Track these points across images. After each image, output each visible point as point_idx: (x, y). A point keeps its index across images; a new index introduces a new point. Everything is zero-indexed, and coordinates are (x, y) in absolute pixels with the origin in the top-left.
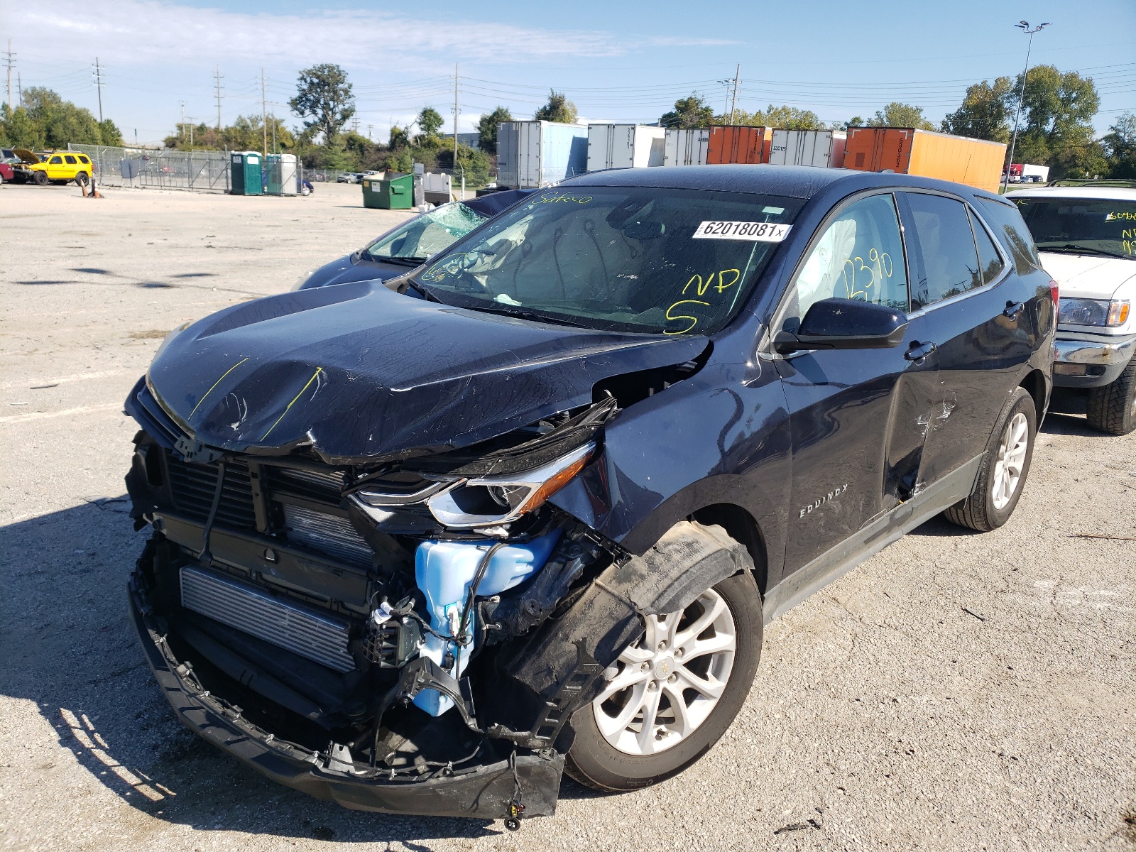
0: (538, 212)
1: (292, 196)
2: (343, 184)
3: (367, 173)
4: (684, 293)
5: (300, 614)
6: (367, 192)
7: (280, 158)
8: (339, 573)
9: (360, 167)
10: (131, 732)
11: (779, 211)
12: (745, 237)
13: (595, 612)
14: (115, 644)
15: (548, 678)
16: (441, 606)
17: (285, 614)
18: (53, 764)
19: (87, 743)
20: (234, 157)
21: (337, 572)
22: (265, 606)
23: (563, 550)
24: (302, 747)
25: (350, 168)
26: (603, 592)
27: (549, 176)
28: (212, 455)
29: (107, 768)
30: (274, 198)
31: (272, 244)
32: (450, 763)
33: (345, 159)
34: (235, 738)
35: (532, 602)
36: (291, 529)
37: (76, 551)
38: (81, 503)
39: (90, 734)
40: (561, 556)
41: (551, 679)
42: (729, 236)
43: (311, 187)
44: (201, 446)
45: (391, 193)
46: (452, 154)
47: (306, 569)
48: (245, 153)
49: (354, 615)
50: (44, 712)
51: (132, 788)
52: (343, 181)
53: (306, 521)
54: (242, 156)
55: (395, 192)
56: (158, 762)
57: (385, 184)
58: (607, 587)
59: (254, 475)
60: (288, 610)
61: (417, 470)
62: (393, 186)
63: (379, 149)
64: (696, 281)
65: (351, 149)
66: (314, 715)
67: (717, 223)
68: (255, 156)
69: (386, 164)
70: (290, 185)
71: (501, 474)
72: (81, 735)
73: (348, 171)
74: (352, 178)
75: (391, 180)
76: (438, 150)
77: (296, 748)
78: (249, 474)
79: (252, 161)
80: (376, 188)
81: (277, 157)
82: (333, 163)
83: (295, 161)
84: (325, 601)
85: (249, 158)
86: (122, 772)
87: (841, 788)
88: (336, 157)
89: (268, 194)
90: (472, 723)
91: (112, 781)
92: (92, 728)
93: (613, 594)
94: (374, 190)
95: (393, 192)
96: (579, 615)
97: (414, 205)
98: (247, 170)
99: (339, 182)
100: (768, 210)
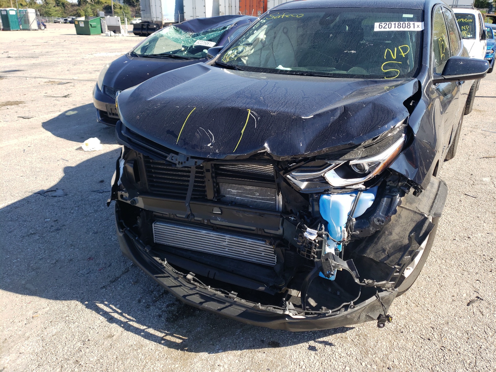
0: (269, 23)
1: (36, 30)
2: (57, 24)
3: (69, 18)
4: (385, 58)
5: (235, 238)
6: (77, 27)
7: (27, 11)
8: (262, 215)
9: (65, 15)
10: (142, 311)
11: (411, 16)
12: (402, 29)
13: (403, 220)
14: (101, 266)
15: (383, 254)
16: (339, 227)
17: (226, 239)
18: (113, 335)
19: (122, 319)
20: (2, 12)
21: (261, 215)
22: (212, 237)
23: (388, 191)
24: (278, 307)
25: (59, 15)
26: (404, 209)
27: (167, 15)
28: (196, 162)
29: (143, 331)
30: (27, 32)
31: (42, 54)
32: (352, 302)
33: (56, 11)
34: (223, 306)
35: (378, 219)
36: (225, 196)
37: (46, 220)
38: (30, 194)
39: (121, 314)
40: (388, 195)
41: (385, 254)
42: (393, 29)
43: (45, 26)
44: (188, 158)
45: (90, 27)
46: (110, 7)
47: (241, 216)
48: (8, 9)
49: (272, 235)
50: (88, 306)
51: (162, 339)
52: (57, 22)
53: (234, 191)
54: (6, 10)
55: (92, 26)
56: (166, 324)
57: (86, 22)
58: (406, 207)
59: (208, 171)
60: (227, 237)
61: (324, 159)
62: (91, 23)
63: (73, 5)
64: (388, 52)
65: (58, 6)
66: (261, 288)
67: (383, 23)
68: (13, 10)
69: (78, 13)
70: (34, 25)
71: (367, 156)
72: (116, 316)
73: (58, 17)
74: (62, 20)
75: (89, 20)
76: (103, 5)
77: (275, 308)
78: (204, 170)
79: (12, 13)
80: (82, 25)
81: (25, 10)
82: (50, 13)
83: (35, 12)
84: (253, 230)
85: (10, 11)
86: (151, 331)
87: (478, 280)
88: (51, 10)
89: (24, 30)
90: (357, 281)
91: (148, 336)
92: (120, 311)
93: (410, 210)
94: (81, 26)
95: (91, 26)
96: (394, 222)
97: (102, 32)
98: (10, 18)
99: (55, 23)
100: (405, 16)
